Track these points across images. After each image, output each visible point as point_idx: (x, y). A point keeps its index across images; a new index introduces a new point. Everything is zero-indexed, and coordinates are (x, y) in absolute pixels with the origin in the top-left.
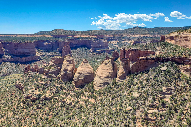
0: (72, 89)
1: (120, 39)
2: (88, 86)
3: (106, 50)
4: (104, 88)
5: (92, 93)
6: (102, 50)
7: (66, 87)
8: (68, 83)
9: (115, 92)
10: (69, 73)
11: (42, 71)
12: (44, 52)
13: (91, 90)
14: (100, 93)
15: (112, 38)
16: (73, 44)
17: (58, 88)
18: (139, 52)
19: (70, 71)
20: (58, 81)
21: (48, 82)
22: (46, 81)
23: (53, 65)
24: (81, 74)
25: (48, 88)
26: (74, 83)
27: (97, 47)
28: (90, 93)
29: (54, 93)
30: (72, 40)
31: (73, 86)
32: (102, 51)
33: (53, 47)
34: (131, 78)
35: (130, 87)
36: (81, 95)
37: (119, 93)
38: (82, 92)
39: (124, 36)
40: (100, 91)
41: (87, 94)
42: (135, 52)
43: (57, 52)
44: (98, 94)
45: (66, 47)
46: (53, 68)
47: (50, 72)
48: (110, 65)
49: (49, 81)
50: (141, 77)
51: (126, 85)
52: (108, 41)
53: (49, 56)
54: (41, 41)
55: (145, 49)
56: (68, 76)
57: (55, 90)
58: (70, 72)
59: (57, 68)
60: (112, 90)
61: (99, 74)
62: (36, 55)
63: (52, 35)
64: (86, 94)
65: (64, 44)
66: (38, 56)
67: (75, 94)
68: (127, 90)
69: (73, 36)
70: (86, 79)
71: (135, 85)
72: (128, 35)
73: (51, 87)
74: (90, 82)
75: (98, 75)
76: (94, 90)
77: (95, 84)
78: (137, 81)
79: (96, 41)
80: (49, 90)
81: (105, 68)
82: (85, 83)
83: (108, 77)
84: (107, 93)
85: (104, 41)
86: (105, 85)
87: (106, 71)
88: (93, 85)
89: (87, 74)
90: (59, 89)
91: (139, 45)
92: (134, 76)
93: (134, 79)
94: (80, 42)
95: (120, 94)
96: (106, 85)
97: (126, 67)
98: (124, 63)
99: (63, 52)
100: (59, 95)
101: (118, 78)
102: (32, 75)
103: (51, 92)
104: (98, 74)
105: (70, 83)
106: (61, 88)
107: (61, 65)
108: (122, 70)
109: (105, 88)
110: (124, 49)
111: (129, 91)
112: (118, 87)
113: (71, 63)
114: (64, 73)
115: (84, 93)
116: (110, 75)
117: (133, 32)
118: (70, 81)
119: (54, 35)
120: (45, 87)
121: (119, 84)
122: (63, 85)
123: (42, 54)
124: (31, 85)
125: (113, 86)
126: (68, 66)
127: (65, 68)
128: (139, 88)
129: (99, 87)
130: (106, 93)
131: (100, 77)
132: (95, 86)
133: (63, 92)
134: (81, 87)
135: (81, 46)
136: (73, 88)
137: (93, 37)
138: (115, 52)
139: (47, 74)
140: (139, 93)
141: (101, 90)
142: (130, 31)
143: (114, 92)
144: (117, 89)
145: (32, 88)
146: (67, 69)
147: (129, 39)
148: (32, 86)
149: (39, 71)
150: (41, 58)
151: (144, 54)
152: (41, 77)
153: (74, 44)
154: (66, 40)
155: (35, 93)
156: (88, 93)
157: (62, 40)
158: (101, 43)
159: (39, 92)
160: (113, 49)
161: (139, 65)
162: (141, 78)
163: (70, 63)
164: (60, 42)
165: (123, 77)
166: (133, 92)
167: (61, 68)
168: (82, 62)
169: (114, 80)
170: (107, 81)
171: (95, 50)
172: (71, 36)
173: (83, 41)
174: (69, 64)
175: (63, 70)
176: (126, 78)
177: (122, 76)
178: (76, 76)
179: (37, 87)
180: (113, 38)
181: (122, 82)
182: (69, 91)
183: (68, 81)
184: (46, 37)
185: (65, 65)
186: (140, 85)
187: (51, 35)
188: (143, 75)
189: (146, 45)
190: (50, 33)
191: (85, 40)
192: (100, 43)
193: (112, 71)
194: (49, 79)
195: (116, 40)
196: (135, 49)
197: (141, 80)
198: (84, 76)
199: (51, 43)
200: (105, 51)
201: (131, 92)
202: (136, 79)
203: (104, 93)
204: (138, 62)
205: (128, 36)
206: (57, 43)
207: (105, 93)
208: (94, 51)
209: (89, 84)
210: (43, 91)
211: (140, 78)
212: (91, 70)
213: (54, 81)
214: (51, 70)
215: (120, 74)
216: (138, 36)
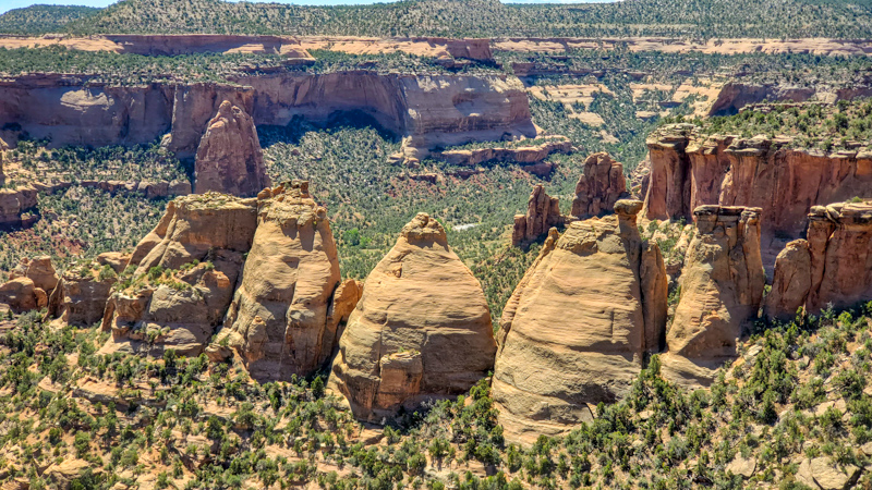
0: (334, 437)
1: (615, 71)
2: (451, 415)
3: (519, 145)
4: (579, 427)
5: (490, 463)
6: (488, 146)
7: (283, 423)
8: (296, 391)
9: (663, 459)
10: (302, 316)
11: (88, 302)
12: (65, 160)
13: (481, 445)
14: (548, 468)
15: (560, 60)
16: (275, 100)
17: (224, 428)
18: (791, 162)
19: (308, 304)
20: (223, 381)
21: (145, 386)
22: (130, 375)
23: (176, 262)
24: (395, 325)
25: (149, 433)
26: (339, 394)
27: (451, 128)
28: (475, 465)
29: (197, 464)
30: (266, 71)
31: (338, 414)
32: (490, 156)
33: (126, 123)
34: (776, 353)
35: (770, 417)
36: (405, 481)
37: (693, 463)
38: (410, 460)
39: (641, 45)
40: (547, 453)
41: (451, 477)
42: (762, 167)
43: (163, 162)
44: (533, 472)
45: (226, 128)
46: (177, 281)
47: (152, 309)
48: (615, 258)
49: (154, 380)
50: (849, 345)
51: (743, 407)
52: (530, 84)
53: (98, 192)
54: (44, 77)
55: (837, 141)
56: (291, 342)
57: (199, 442)
58: (311, 314)
59: (211, 281)
60: (637, 441)
61: (535, 325)
62: (8, 181)
63: (116, 40)
64: (443, 474)
65: (209, 101)
66: (20, 188)
67: (358, 471)
68: (753, 443)
69: (272, 43)
70: (437, 364)
71: (811, 408)
72: (668, 42)
73: (172, 426)
74: (462, 386)
75: (522, 335)
76: (499, 442)
77: (501, 401)
78: (818, 378)
79: (444, 84)
80: (155, 446)
81: (575, 282)
82: (430, 390)
83: (602, 347)
84: (603, 462)
85: (499, 82)
86: (580, 409)
87: (583, 300)
88: (487, 406)
89: (443, 325)
90: (233, 436)
91: (787, 116)
92: (791, 341)
93: (797, 363)
94: (322, 91)
95: (701, 471)
96: (594, 408)
97: (734, 270)
98: (717, 247)
99: (207, 159)
100: (237, 478)
101: (683, 353)
102: (15, 334)
103: (172, 457)
104: (527, 323)
105: (310, 391)
106: (247, 428)
107: (236, 256)
108: (708, 296)
109: (584, 429)
110: (681, 144)
111: (763, 448)
112: (683, 423)
113: (317, 242)
114: (268, 314)
115: (423, 464)
116: (619, 335)
117: (709, 22)
118: (309, 380)
119: (137, 39)
120: (124, 421)
121: (688, 399)
122: (259, 405)
123: (52, 176)
124: (10, 406)
125: (644, 415)
126: (292, 262)
127: (269, 284)
128: (836, 424)
129: (537, 417)
130: (596, 467)
131: (540, 348)
132: (504, 417)
133: (263, 456)
134: (399, 420)
135: (334, 121)
136: (334, 428)
137: (421, 49)
138: (599, 161)
139: (132, 325)
140: (845, 460)
141: (554, 443)
142: (683, 15)
143: (655, 458)
144: (678, 434)
145: (27, 432)
146: (284, 286)
147: (681, 72)
148: (23, 417)
149: (67, 299)
150: (45, 204)
151: (825, 180)
152: (86, 350)
153: (283, 105)
154: (223, 69)
155: (53, 467)
156: (460, 462)
157: (198, 77)
158: (480, 95)
159: (83, 463)
160: (569, 145)
161: (830, 260)
162: (848, 354)
163: (308, 246)
164: (183, 89)
165: (713, 348)
166: (795, 459)
167: (236, 281)
168: (401, 240)
169: (649, 371)
170: (599, 374)
171: (439, 148)
172: (259, 47)
173: (349, 84)
174: (303, 252)
175: (259, 299)
176: (736, 357)
177: (707, 343)
178: (356, 344)
179: (65, 426)
180: (565, 60)
181: (705, 382)
182: (306, 453)
183: (294, 376)
184: (74, 51)
185: (274, 262)
186: (842, 405)
187: (109, 38)
188: (859, 334)
189: (837, 111)
190: (106, 19)
191: (365, 71)
192: (473, 96)
193: (632, 306)
194: (150, 360)
195: (587, 73)
196: (765, 145)
197: (847, 364)
198: (419, 338)
199: (116, 97)
200: (506, 159)
201: (782, 452)
202: (806, 359)
203: (577, 463)
204: (820, 240)
205: (673, 48)
206: (160, 96)
207: (587, 467)
208: (433, 153)
209: (460, 397)
210: (108, 450)
211: (842, 356)
212: (467, 296)
213: (192, 378)
214: (164, 295)
215: (690, 326)
216: (746, 45)
